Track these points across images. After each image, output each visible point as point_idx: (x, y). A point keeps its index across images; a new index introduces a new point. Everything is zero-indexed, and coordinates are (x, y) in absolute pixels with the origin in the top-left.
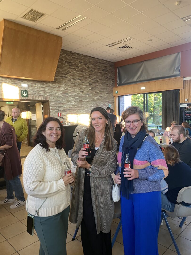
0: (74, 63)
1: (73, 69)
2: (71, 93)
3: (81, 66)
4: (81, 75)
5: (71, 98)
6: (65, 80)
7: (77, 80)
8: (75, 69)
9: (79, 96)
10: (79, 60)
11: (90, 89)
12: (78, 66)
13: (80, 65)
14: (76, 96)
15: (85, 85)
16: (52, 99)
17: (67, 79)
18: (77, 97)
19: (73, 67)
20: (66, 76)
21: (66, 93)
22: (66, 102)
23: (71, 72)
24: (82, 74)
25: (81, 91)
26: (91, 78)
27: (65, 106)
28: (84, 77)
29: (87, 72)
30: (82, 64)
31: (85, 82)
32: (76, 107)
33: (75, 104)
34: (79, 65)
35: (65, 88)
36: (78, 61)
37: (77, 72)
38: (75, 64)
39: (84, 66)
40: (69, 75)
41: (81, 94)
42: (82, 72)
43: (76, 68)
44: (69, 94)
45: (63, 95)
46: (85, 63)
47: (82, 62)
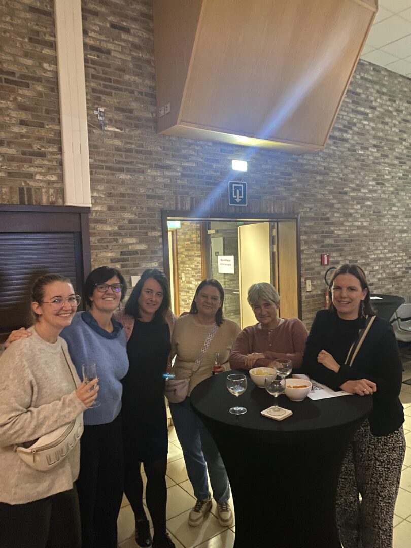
0: (363, 96)
1: (362, 113)
2: (354, 190)
3: (381, 105)
4: (380, 134)
5: (355, 207)
6: (341, 149)
7: (370, 149)
8: (367, 114)
9: (374, 199)
10: (377, 87)
11: (400, 178)
12: (374, 104)
13: (378, 101)
14: (368, 199)
15: (390, 165)
16: (308, 210)
17: (347, 145)
18: (369, 203)
19: (362, 109)
20: (345, 135)
21: (343, 188)
22: (342, 219)
23: (358, 125)
24: (382, 131)
25: (378, 184)
26: (404, 143)
27: (340, 230)
28: (387, 140)
29: (395, 125)
30: (385, 98)
31: (390, 156)
32: (365, 232)
33: (365, 224)
34: (376, 101)
35: (341, 175)
36: (373, 88)
37: (372, 124)
38: (368, 97)
39: (388, 106)
40: (350, 132)
41: (379, 192)
42: (383, 123)
43: (368, 111)
44: (352, 194)
45: (334, 198)
46: (390, 96)
47: (383, 94)
